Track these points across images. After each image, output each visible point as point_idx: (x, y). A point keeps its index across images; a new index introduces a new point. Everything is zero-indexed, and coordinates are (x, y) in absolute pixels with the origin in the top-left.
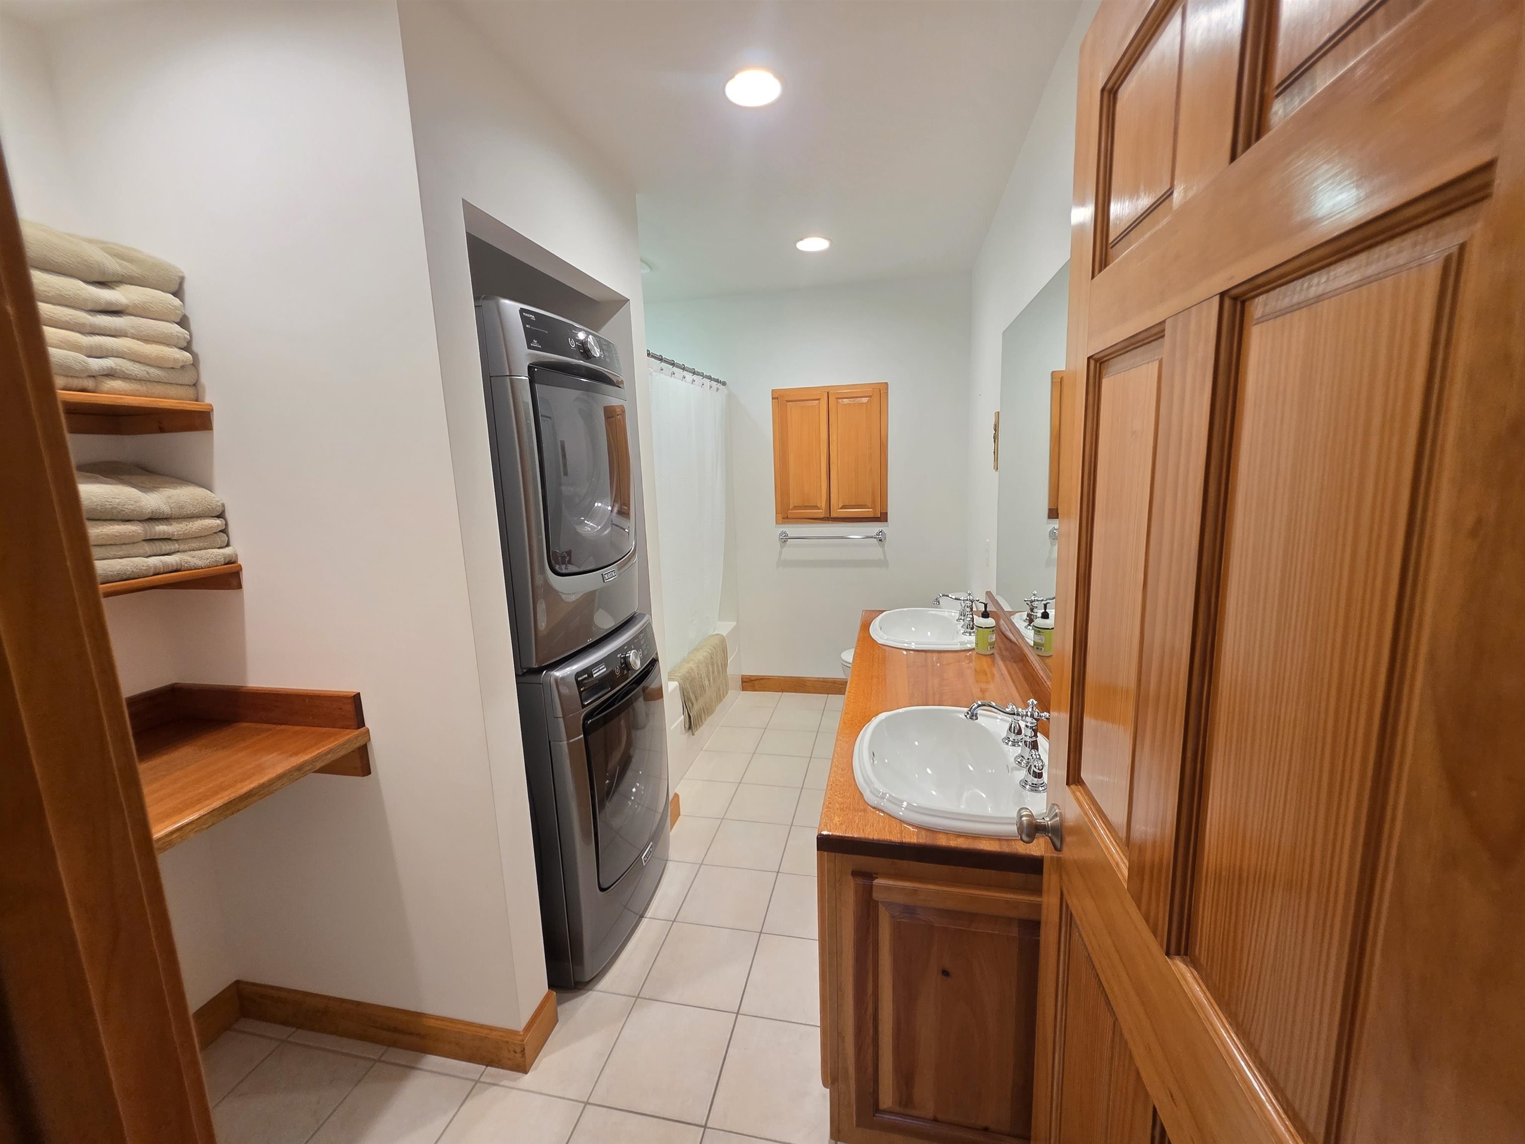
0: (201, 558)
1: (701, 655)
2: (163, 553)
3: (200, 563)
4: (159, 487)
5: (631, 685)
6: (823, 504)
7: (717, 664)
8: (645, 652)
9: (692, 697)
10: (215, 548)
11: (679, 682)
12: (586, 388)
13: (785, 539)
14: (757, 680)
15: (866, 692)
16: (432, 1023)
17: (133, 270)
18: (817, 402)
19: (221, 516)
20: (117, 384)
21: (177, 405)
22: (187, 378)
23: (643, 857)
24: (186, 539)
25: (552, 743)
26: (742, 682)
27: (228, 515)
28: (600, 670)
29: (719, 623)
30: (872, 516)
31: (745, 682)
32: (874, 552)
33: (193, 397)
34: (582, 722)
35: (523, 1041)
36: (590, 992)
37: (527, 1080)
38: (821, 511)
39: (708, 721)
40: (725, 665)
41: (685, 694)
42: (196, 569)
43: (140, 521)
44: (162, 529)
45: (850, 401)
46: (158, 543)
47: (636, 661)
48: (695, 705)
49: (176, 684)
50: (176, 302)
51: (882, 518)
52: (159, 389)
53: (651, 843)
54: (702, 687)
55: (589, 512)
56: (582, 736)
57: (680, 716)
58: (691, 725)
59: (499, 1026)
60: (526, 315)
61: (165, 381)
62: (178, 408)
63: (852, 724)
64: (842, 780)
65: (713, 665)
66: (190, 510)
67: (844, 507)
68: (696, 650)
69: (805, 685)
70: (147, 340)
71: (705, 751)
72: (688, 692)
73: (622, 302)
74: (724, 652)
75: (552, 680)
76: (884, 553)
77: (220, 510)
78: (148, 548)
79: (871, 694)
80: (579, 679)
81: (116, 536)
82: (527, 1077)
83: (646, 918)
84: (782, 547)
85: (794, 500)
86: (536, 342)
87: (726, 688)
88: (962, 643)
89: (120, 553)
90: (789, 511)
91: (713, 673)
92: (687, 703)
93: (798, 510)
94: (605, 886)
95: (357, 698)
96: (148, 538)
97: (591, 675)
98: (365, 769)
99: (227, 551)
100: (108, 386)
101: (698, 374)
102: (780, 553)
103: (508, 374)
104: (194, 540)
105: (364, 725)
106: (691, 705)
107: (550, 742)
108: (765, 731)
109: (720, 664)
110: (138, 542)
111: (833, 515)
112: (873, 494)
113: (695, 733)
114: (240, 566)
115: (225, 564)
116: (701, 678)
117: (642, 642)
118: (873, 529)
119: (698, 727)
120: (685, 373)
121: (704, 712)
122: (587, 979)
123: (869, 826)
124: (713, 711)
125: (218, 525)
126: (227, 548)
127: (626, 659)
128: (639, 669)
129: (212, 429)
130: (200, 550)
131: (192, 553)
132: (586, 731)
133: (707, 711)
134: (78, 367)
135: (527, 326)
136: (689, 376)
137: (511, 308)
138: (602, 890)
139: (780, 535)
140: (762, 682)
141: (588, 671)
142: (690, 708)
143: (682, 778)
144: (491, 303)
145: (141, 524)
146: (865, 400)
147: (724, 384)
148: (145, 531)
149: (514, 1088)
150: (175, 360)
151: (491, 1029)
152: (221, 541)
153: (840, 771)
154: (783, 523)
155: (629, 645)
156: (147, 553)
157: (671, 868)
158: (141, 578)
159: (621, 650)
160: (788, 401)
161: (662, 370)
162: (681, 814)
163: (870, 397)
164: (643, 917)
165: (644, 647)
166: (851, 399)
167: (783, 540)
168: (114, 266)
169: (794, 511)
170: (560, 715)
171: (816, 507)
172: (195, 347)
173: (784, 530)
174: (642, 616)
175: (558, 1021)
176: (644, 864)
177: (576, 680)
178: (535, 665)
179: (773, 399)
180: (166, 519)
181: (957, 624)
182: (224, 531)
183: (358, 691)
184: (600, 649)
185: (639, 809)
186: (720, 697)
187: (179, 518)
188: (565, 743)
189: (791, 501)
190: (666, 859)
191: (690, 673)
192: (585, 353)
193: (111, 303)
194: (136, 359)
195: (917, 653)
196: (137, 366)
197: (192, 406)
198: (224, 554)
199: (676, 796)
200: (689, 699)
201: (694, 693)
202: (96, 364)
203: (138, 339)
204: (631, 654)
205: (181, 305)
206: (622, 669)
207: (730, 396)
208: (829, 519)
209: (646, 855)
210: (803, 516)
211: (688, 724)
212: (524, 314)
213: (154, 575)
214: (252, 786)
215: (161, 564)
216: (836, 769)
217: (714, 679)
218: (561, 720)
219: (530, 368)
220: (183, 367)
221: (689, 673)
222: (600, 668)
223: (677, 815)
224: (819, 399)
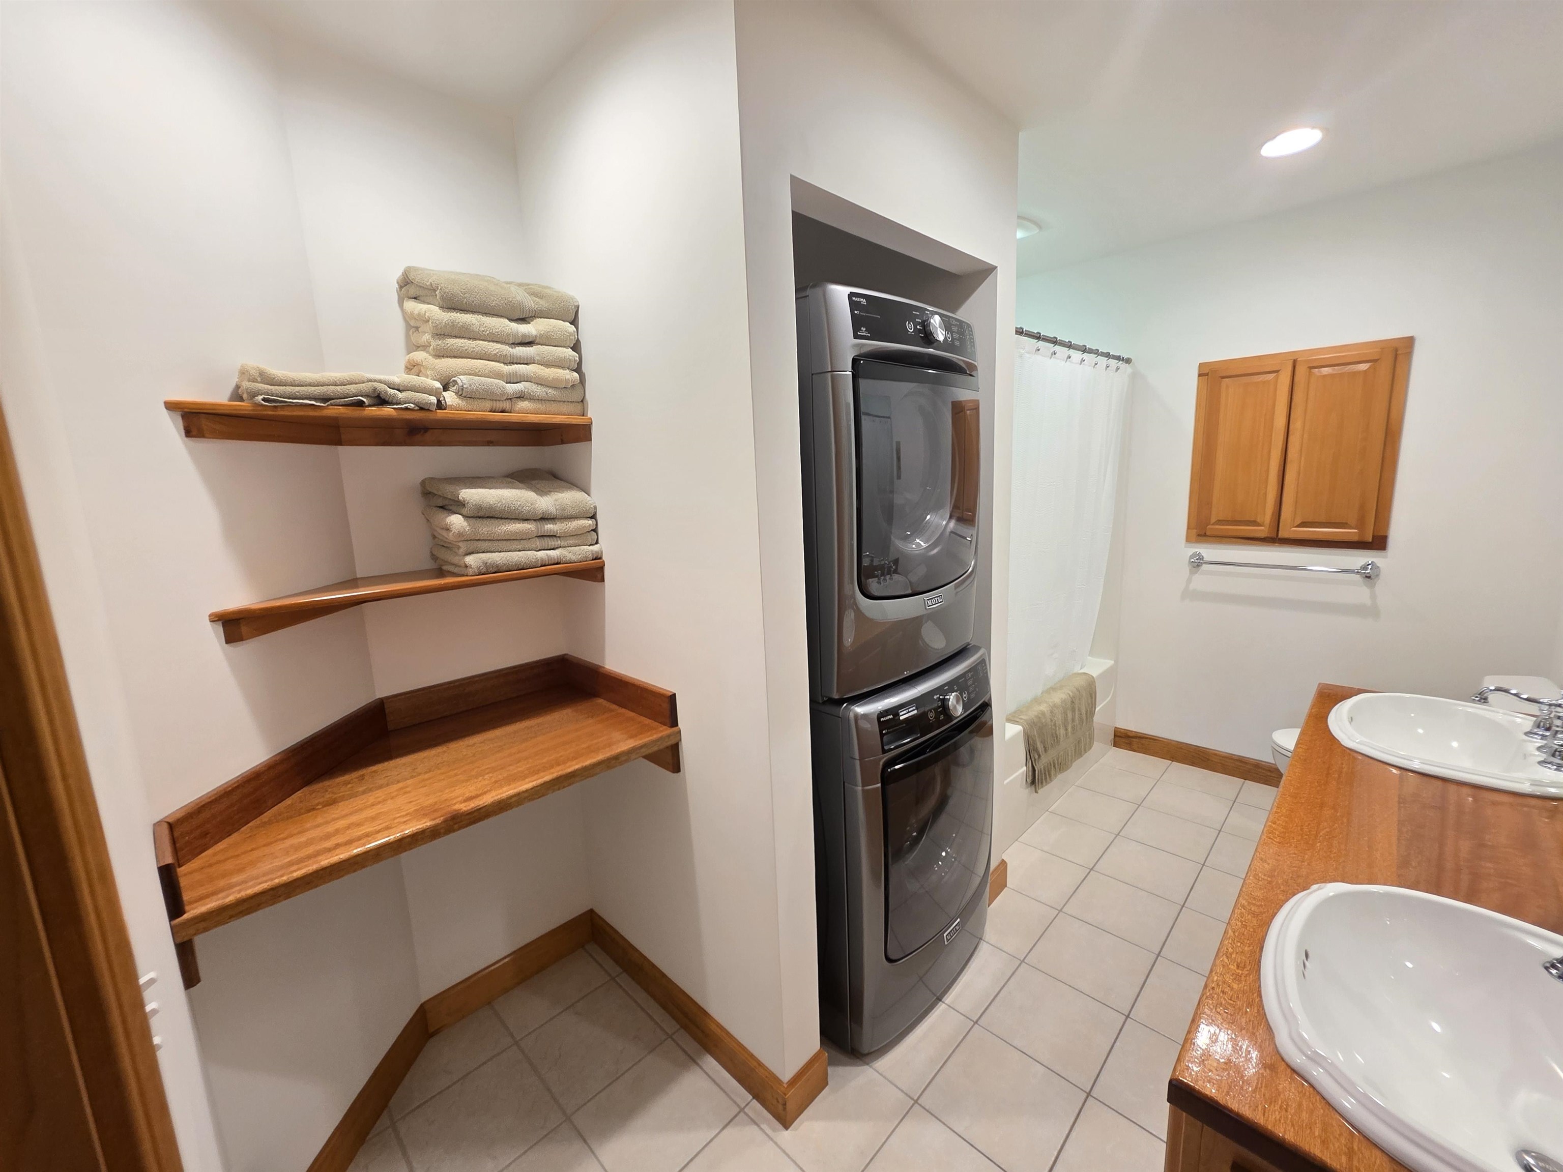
0: (574, 554)
1: (1058, 698)
2: (549, 548)
3: (574, 558)
4: (551, 491)
5: (949, 732)
6: (1267, 516)
7: (1079, 710)
8: (973, 696)
9: (1040, 746)
10: (586, 545)
11: (1023, 726)
12: (935, 380)
13: (1197, 563)
14: (1136, 737)
15: (1306, 829)
16: (713, 1027)
17: (543, 304)
18: (1273, 375)
19: (593, 517)
20: (524, 405)
21: (566, 420)
22: (577, 397)
23: (945, 935)
24: (566, 536)
25: (846, 784)
26: (1115, 736)
27: (598, 517)
28: (909, 712)
29: (1090, 658)
30: (1355, 538)
31: (1120, 737)
32: (1359, 593)
33: (579, 412)
34: (881, 767)
35: (785, 1095)
36: (866, 1067)
37: (785, 1137)
38: (1263, 528)
39: (1059, 780)
40: (1091, 713)
41: (1031, 742)
42: (570, 563)
43: (535, 520)
44: (549, 527)
45: (1333, 370)
46: (546, 539)
47: (957, 707)
48: (1042, 757)
49: (565, 655)
50: (572, 328)
51: (1379, 543)
52: (554, 407)
53: (959, 920)
54: (1056, 737)
55: (918, 528)
56: (879, 785)
57: (1022, 767)
58: (1035, 780)
59: (767, 1065)
60: (856, 299)
61: (559, 399)
62: (567, 423)
63: (1270, 883)
64: (1235, 986)
65: (1073, 710)
66: (570, 511)
67: (1303, 524)
68: (1053, 689)
69: (1208, 760)
70: (547, 364)
71: (1051, 812)
72: (1034, 741)
73: (985, 272)
74: (1092, 698)
75: (852, 715)
76: (1373, 596)
77: (592, 511)
78: (538, 543)
79: (1316, 836)
80: (882, 719)
81: (516, 533)
82: (787, 1134)
83: (943, 1002)
84: (1192, 573)
85: (1217, 513)
86: (864, 329)
87: (1090, 738)
88: (1535, 783)
89: (519, 547)
90: (1210, 526)
91: (1073, 720)
92: (1032, 753)
93: (1223, 525)
94: (893, 957)
95: (673, 698)
96: (539, 535)
97: (896, 715)
98: (676, 767)
99: (595, 548)
100: (519, 406)
101: (1090, 351)
102: (1189, 581)
103: (830, 370)
104: (572, 538)
105: (677, 725)
106: (1037, 757)
107: (844, 783)
108: (1138, 807)
109: (1084, 712)
110: (533, 538)
111: (1283, 534)
112: (1363, 506)
113: (1039, 791)
114: (604, 562)
115: (593, 560)
116: (1055, 725)
117: (970, 682)
118: (1358, 559)
119: (1044, 784)
120: (1072, 352)
121: (1054, 766)
122: (866, 1052)
123: (1277, 1107)
124: (1068, 768)
125: (590, 525)
126: (596, 545)
127: (944, 702)
128: (961, 715)
129: (591, 440)
130: (575, 546)
131: (569, 548)
132: (887, 778)
133: (1061, 765)
134: (498, 392)
135: (856, 312)
136: (1077, 355)
137: (840, 293)
138: (889, 960)
139: (1191, 557)
140: (1143, 741)
141: (894, 711)
142: (1035, 760)
143: (1017, 840)
144: (818, 291)
145: (534, 523)
146: (1363, 367)
147: (1128, 361)
148: (537, 528)
149: (772, 1139)
150: (567, 381)
151: (760, 1064)
152: (592, 539)
153: (1233, 967)
154: (1197, 542)
155: (950, 686)
156: (537, 548)
157: (984, 950)
158: (532, 568)
159: (940, 690)
160: (1223, 377)
161: (1039, 350)
162: (1008, 885)
163: (1376, 361)
164: (941, 1000)
165: (971, 689)
166: (1336, 368)
167: (1196, 564)
168: (530, 303)
169: (1217, 527)
170: (857, 756)
171: (1254, 523)
172: (584, 368)
173: (1198, 550)
174: (977, 648)
175: (827, 1084)
176: (946, 943)
177: (879, 719)
178: (836, 696)
179: (1200, 375)
180: (553, 519)
181: (1525, 741)
182: (595, 530)
183: (675, 692)
184: (913, 686)
185: (947, 877)
186: (1081, 748)
187: (562, 519)
188: (860, 788)
189: (1214, 511)
190: (979, 937)
191: (1040, 718)
192: (927, 338)
193: (524, 336)
194: (540, 382)
195: (1425, 779)
196: (539, 388)
197: (576, 420)
198: (592, 551)
199: (1003, 863)
200: (1036, 750)
201: (1043, 742)
202: (511, 388)
203: (542, 365)
204: (951, 697)
205: (574, 332)
206: (937, 715)
207: (1135, 376)
208: (1275, 539)
209: (949, 933)
210: (1231, 534)
211: (1031, 778)
212: (853, 298)
213: (541, 566)
214: (577, 767)
215: (546, 557)
216: (1226, 960)
217: (1073, 728)
218: (857, 763)
219: (855, 361)
220: (573, 386)
221: (1037, 717)
222: (910, 710)
223: (1001, 885)
224: (1277, 371)
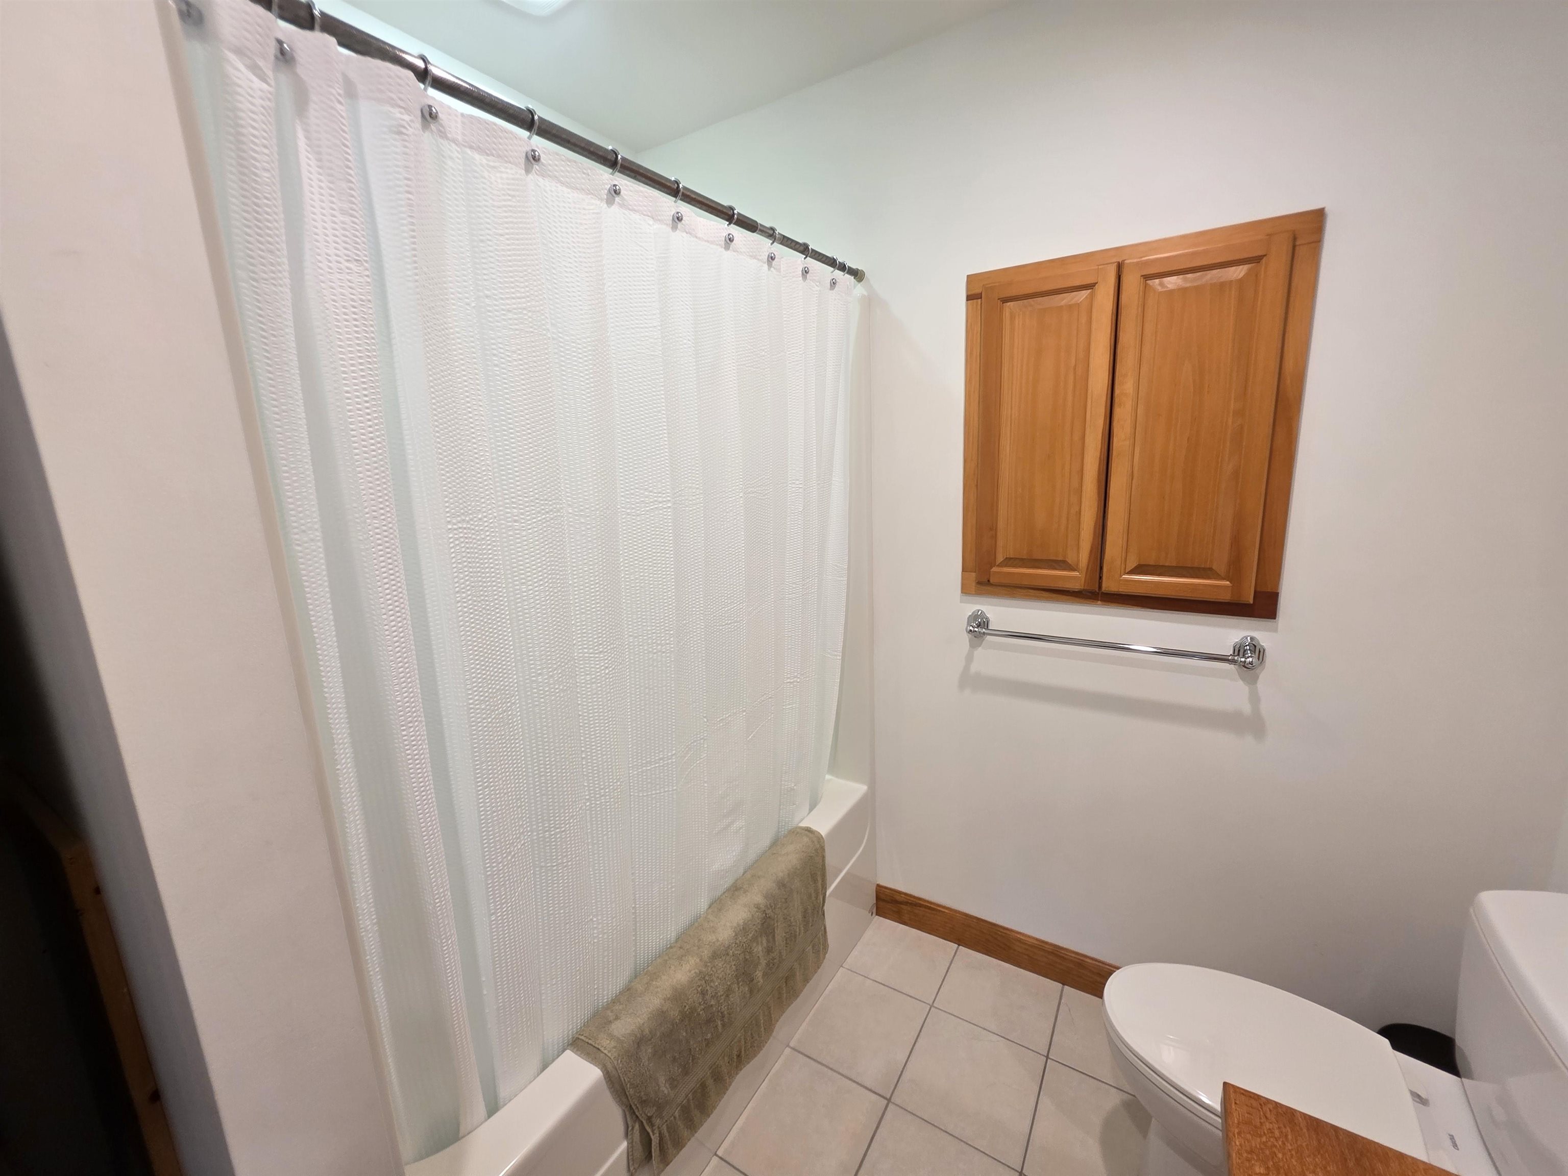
1: (730, 924)
6: (1083, 555)
7: (787, 920)
9: (661, 1081)
14: (906, 903)
18: (1085, 294)
26: (878, 897)
30: (1226, 597)
31: (884, 900)
32: (1232, 694)
38: (1076, 573)
40: (815, 908)
45: (1185, 280)
48: (674, 1092)
51: (1264, 605)
54: (718, 1020)
58: (653, 1150)
65: (770, 932)
67: (1140, 569)
69: (1009, 948)
74: (815, 881)
76: (1255, 699)
84: (973, 646)
85: (1006, 546)
90: (994, 569)
91: (769, 950)
92: (638, 1109)
93: (1016, 566)
102: (969, 659)
106: (652, 1110)
109: (798, 916)
111: (1109, 585)
112: (1237, 542)
116: (714, 997)
118: (1229, 635)
133: (737, 1062)
139: (970, 619)
140: (918, 910)
146: (1237, 271)
147: (857, 274)
154: (978, 593)
160: (1006, 300)
163: (1257, 260)
166: (1190, 276)
167: (978, 632)
169: (1007, 569)
171: (1062, 564)
173: (981, 611)
179: (969, 298)
189: (1000, 543)
200: (648, 1099)
207: (870, 303)
208: (1095, 593)
210: (1026, 582)
211: (641, 1154)
217: (770, 963)
224: (1090, 286)
